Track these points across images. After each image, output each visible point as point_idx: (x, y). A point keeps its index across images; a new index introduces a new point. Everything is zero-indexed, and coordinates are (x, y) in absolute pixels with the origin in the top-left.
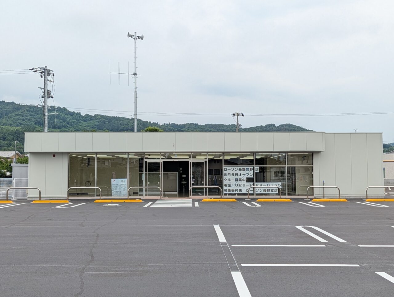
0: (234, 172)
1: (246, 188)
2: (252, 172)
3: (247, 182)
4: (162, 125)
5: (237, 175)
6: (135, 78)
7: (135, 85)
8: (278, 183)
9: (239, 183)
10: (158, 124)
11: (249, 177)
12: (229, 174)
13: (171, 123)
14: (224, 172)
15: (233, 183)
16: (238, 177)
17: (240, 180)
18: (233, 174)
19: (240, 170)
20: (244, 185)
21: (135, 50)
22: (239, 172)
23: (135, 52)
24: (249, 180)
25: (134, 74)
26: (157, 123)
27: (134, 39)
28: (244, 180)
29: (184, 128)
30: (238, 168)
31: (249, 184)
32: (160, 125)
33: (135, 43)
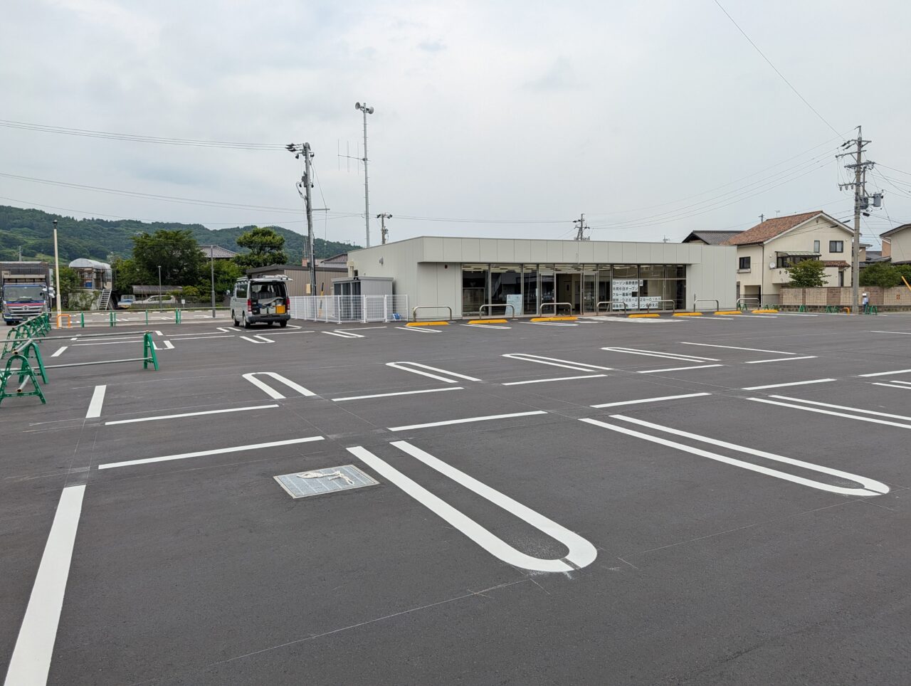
0: (622, 286)
1: (632, 303)
2: (637, 286)
3: (633, 296)
4: (81, 222)
5: (624, 289)
6: (366, 164)
7: (366, 174)
8: (658, 297)
9: (626, 297)
10: (75, 219)
11: (634, 291)
12: (617, 288)
13: (95, 219)
14: (614, 286)
15: (620, 297)
16: (626, 292)
17: (627, 295)
18: (620, 288)
19: (627, 283)
20: (630, 300)
21: (365, 127)
22: (626, 286)
23: (365, 130)
24: (634, 294)
25: (364, 160)
26: (73, 218)
27: (364, 111)
28: (630, 294)
29: (119, 226)
30: (625, 281)
31: (634, 298)
32: (78, 220)
33: (365, 118)
